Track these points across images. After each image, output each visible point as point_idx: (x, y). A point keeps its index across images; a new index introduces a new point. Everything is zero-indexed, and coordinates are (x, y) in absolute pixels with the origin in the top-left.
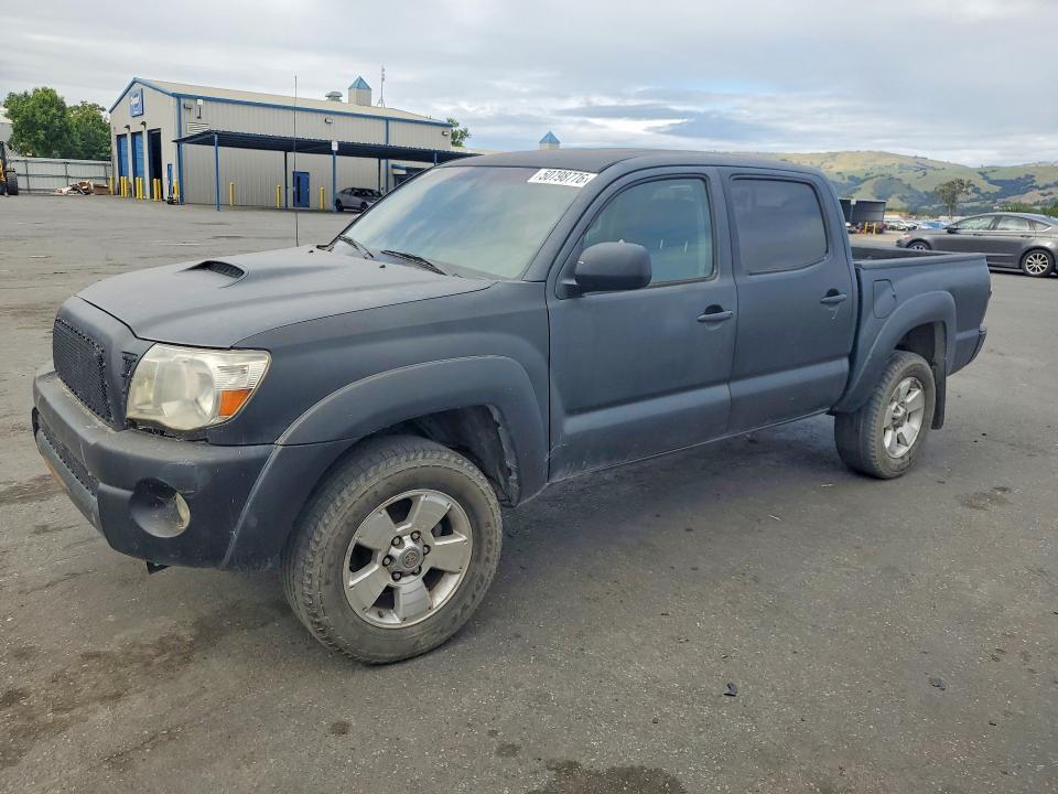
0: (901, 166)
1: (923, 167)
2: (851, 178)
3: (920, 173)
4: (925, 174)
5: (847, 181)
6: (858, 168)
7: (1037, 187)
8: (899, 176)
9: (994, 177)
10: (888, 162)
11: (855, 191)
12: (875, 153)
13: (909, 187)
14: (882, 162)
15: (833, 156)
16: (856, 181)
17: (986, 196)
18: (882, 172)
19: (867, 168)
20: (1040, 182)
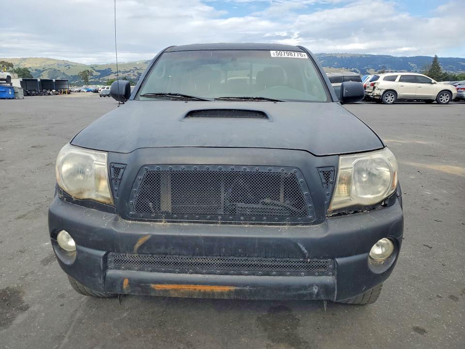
0: (58, 65)
1: (68, 65)
2: (36, 70)
3: (67, 67)
4: (69, 68)
5: (34, 71)
6: (38, 65)
7: (113, 73)
8: (58, 69)
9: (97, 69)
10: (52, 62)
11: (39, 76)
12: (45, 58)
13: (64, 74)
14: (48, 63)
15: (24, 59)
16: (39, 72)
17: (96, 77)
18: (51, 67)
19: (43, 65)
20: (114, 70)
